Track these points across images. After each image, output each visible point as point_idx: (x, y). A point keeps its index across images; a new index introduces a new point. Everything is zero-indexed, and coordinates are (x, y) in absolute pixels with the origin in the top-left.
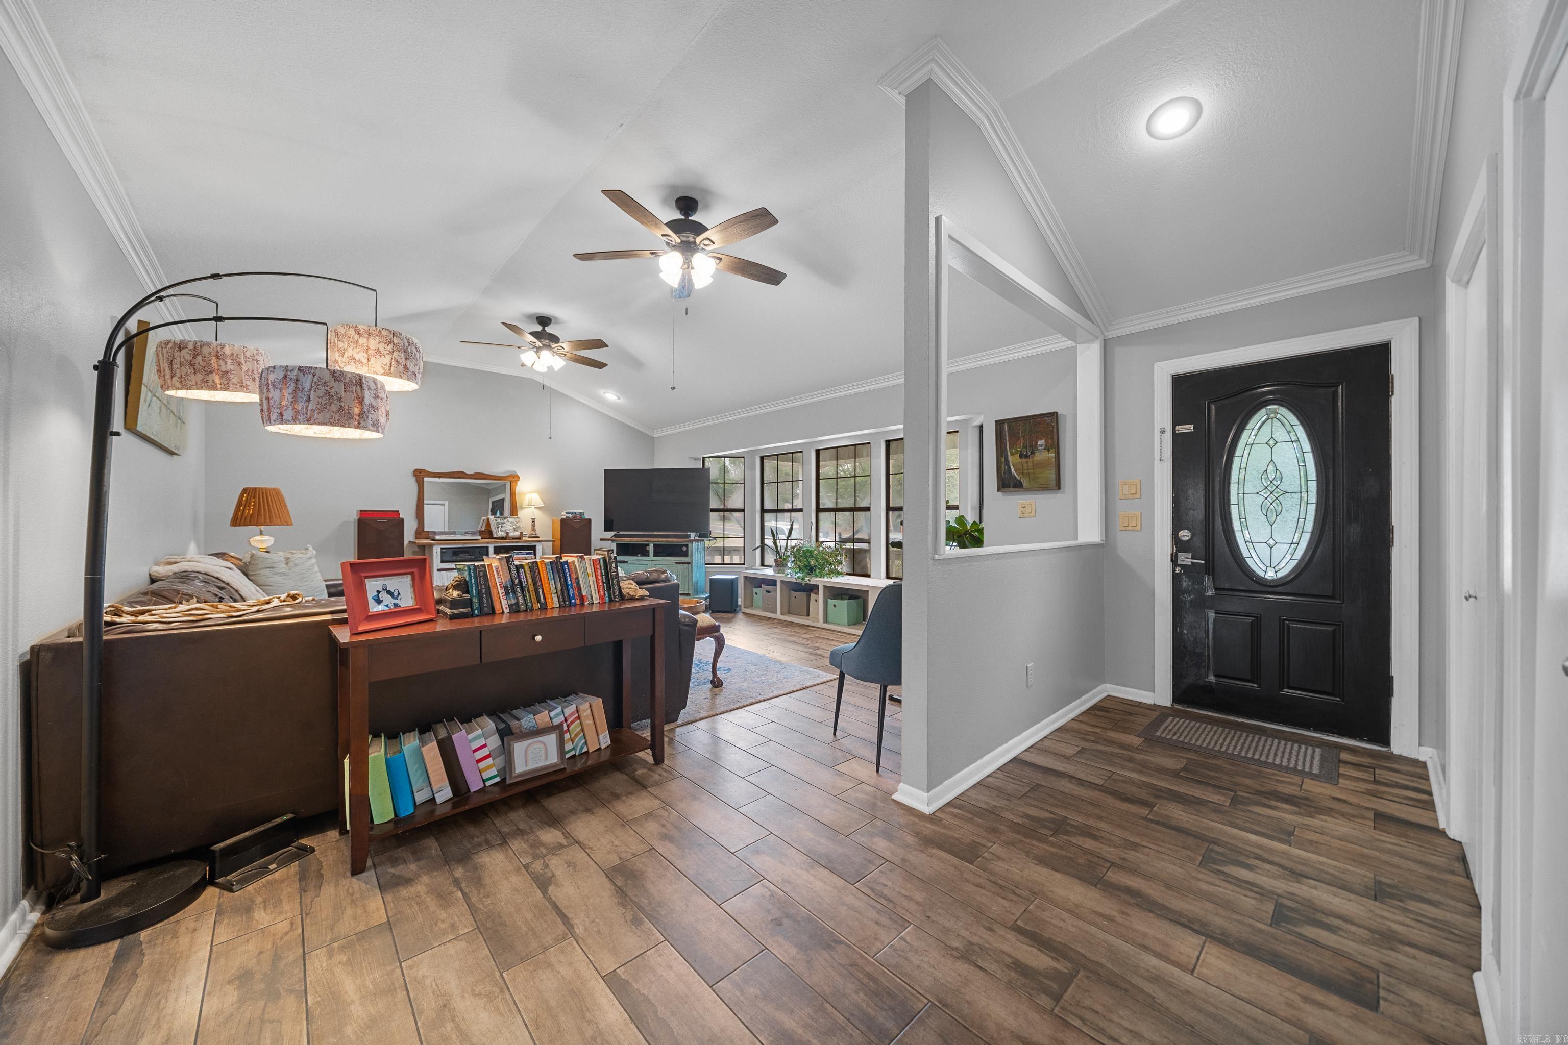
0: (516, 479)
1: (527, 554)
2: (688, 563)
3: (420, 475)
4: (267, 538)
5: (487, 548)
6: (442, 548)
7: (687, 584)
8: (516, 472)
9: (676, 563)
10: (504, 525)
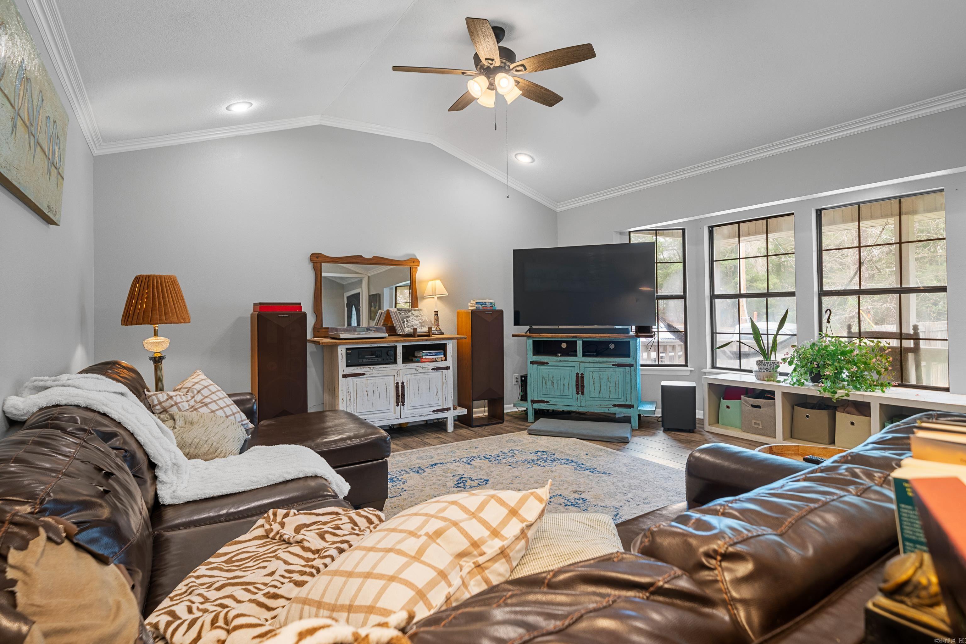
0: (416, 263)
2: (631, 366)
4: (160, 339)
5: (396, 347)
6: (347, 349)
7: (629, 392)
8: (415, 255)
9: (613, 365)
10: (410, 319)
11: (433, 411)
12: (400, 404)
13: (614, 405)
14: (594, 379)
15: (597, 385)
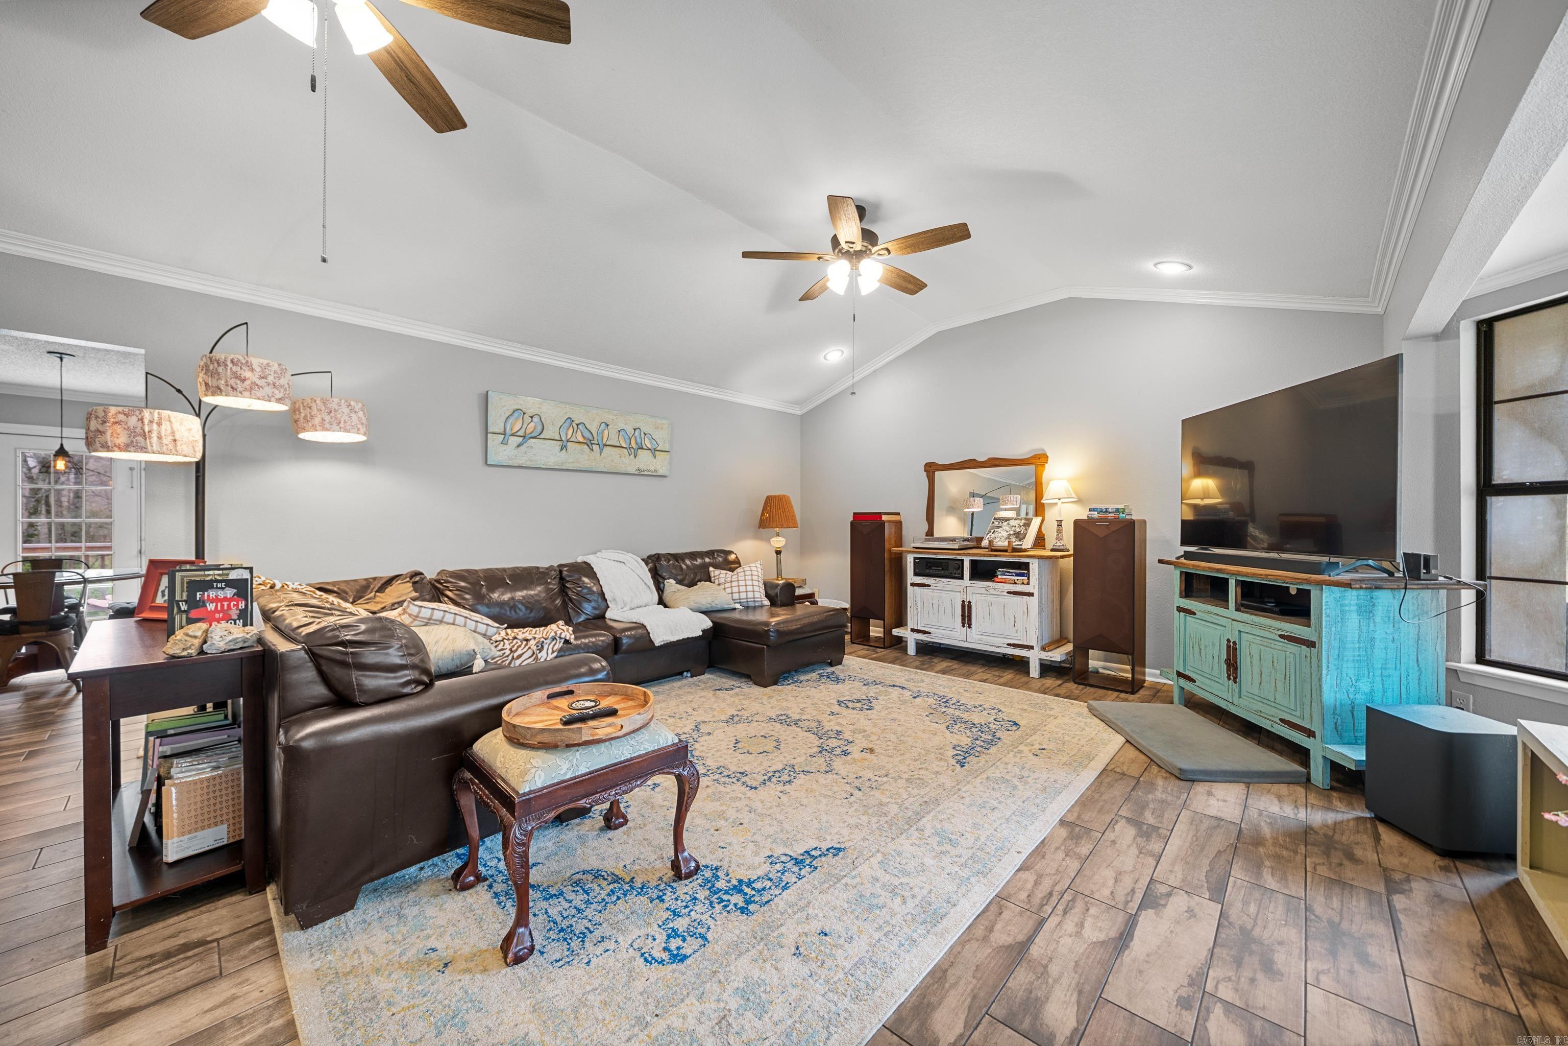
0: (1042, 460)
1: (1017, 575)
2: (1311, 644)
3: (931, 469)
4: (780, 539)
5: (962, 561)
6: (916, 558)
7: (1307, 701)
8: (1043, 450)
9: (1281, 636)
10: (999, 530)
11: (1008, 645)
12: (966, 625)
13: (1281, 720)
14: (1252, 657)
15: (1256, 670)
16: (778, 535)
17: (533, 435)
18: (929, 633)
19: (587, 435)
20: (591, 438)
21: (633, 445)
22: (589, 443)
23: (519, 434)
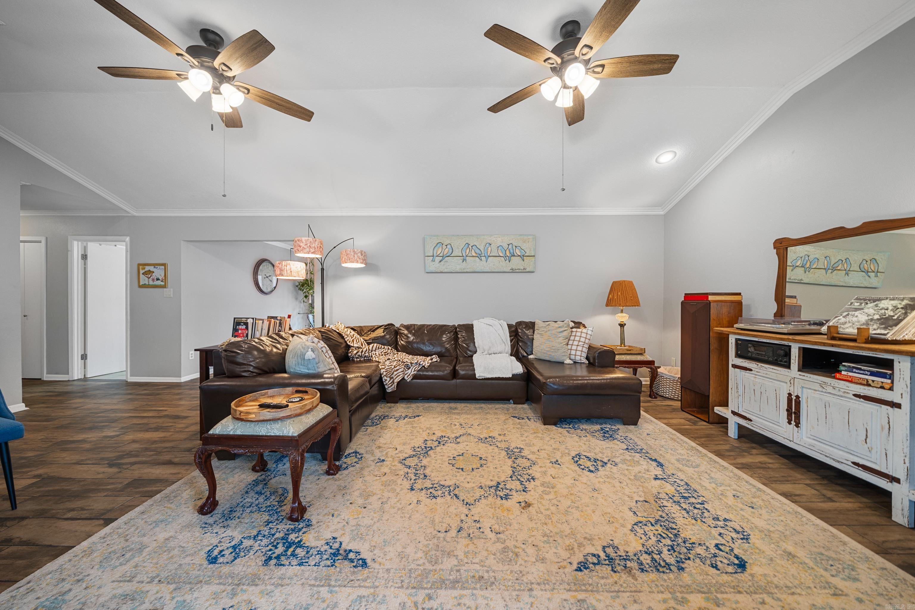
1: (872, 374)
3: (786, 244)
4: (624, 315)
5: (789, 347)
6: (737, 339)
11: (854, 463)
12: (793, 422)
16: (622, 311)
17: (448, 255)
18: (751, 420)
19: (478, 251)
20: (480, 253)
21: (508, 254)
22: (479, 256)
23: (440, 255)
